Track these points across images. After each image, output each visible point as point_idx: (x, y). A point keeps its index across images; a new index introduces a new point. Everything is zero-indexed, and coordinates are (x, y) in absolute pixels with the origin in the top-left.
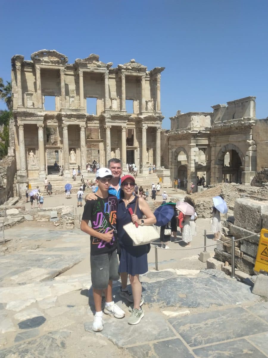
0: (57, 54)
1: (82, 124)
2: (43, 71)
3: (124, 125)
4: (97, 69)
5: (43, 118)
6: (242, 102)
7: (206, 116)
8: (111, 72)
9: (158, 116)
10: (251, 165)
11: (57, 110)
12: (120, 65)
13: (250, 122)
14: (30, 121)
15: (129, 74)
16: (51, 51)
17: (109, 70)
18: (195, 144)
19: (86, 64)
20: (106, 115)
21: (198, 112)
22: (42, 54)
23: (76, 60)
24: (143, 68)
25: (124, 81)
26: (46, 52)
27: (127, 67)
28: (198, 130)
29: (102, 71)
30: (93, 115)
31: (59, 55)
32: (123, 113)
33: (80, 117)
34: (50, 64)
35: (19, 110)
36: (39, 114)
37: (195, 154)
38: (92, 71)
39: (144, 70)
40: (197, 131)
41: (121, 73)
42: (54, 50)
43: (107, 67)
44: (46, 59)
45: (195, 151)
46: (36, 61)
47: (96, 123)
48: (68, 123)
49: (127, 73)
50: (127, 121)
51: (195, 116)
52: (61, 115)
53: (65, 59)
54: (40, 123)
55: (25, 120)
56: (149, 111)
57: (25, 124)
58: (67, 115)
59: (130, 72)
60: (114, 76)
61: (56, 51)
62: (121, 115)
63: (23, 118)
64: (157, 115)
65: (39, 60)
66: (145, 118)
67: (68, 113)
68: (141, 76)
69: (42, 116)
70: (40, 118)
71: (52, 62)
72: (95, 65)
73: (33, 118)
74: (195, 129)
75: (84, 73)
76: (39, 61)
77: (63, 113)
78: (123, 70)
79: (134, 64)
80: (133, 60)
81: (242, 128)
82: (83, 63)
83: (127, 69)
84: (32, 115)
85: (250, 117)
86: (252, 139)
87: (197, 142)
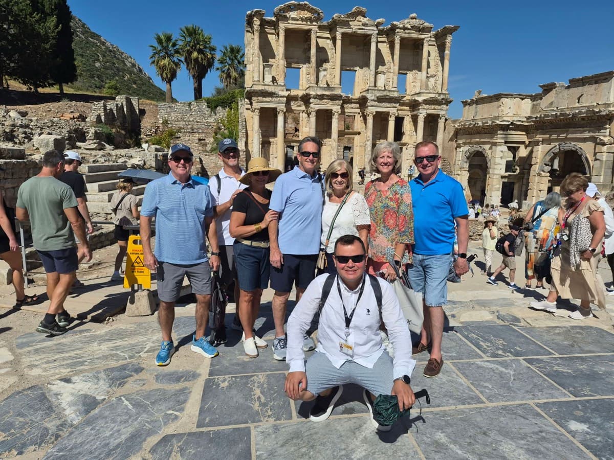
0: (309, 7)
1: (336, 108)
2: (288, 32)
3: (393, 110)
4: (362, 29)
5: (285, 99)
6: (596, 79)
7: (523, 99)
8: (380, 33)
9: (443, 99)
10: (602, 173)
11: (301, 88)
12: (395, 23)
13: (610, 109)
14: (268, 103)
15: (406, 35)
16: (301, 3)
17: (379, 30)
18: (503, 141)
19: (348, 21)
20: (370, 96)
21: (512, 93)
22: (290, 8)
23: (334, 16)
24: (427, 27)
25: (397, 46)
26: (294, 5)
27: (404, 26)
28: (510, 120)
29: (369, 32)
30: (349, 95)
31: (312, 9)
32: (393, 93)
33: (333, 98)
34: (300, 22)
35: (256, 88)
36: (281, 93)
37: (501, 154)
38: (355, 32)
39: (428, 30)
40: (508, 122)
41: (394, 34)
42: (305, 2)
43: (376, 25)
44: (293, 14)
45: (502, 151)
46: (280, 18)
47: (352, 108)
48: (318, 107)
49: (403, 35)
50: (397, 105)
51: (506, 99)
52: (310, 95)
53: (319, 14)
54: (282, 107)
55: (262, 102)
56: (431, 91)
57: (261, 108)
58: (317, 95)
59: (409, 33)
60: (385, 40)
61: (307, 3)
62: (391, 96)
63: (259, 98)
64: (442, 97)
65: (285, 16)
66: (425, 100)
67: (319, 93)
68: (424, 39)
69: (283, 97)
70: (281, 99)
71: (302, 20)
72: (360, 23)
73: (274, 99)
74: (505, 118)
75: (344, 35)
76: (286, 19)
77: (312, 93)
78: (398, 30)
79: (414, 20)
80: (414, 15)
81: (593, 118)
82: (344, 21)
83: (405, 28)
84: (272, 95)
85: (609, 102)
86: (610, 135)
87: (506, 138)
